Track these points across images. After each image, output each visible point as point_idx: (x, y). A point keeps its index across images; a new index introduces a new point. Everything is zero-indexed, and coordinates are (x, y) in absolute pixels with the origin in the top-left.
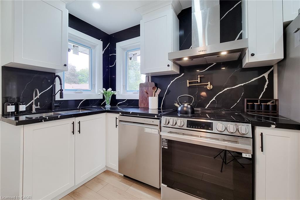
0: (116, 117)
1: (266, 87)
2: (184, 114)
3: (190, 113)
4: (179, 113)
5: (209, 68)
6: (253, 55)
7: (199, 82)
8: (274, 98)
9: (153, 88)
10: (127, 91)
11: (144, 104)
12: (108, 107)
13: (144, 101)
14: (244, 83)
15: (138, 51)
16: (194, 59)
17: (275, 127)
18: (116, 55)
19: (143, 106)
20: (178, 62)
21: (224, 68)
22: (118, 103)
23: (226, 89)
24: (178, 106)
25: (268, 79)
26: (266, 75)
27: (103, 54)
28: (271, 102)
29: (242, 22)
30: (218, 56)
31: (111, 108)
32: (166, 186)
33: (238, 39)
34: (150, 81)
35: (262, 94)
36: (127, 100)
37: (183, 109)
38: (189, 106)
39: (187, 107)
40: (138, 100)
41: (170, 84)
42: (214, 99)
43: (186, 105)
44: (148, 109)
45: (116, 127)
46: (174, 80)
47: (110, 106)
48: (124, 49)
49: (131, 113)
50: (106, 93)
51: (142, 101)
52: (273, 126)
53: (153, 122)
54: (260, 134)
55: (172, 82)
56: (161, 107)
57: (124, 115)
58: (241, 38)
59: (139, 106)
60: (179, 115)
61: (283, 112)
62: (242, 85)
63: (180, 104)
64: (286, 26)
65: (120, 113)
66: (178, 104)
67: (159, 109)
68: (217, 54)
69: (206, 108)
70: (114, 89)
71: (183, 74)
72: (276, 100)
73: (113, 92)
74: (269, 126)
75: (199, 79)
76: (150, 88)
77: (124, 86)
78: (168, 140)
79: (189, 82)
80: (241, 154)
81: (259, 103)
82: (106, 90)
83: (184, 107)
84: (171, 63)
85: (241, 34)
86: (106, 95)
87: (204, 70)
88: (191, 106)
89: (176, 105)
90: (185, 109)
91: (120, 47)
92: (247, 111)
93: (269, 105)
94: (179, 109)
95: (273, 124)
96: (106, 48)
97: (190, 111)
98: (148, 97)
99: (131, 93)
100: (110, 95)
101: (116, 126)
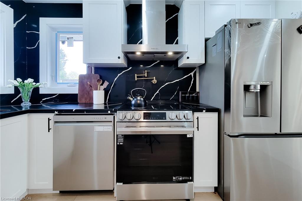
0: (49, 118)
1: (192, 83)
2: (138, 107)
3: (143, 106)
4: (133, 106)
5: (154, 64)
6: (188, 58)
7: (146, 76)
8: (197, 91)
9: (98, 81)
10: (58, 83)
11: (86, 99)
12: (26, 104)
13: (86, 96)
14: (179, 80)
15: (78, 35)
16: (145, 55)
17: (206, 112)
18: (39, 34)
19: (83, 101)
20: (130, 55)
21: (162, 66)
22: (43, 100)
23: (167, 84)
24: (132, 99)
25: (193, 77)
26: (192, 74)
27: (14, 28)
28: (195, 94)
29: (178, 30)
30: (165, 55)
31: (31, 107)
32: (122, 184)
33: (175, 44)
34: (93, 73)
35: (190, 88)
36: (59, 94)
37: (137, 102)
38: (142, 99)
39: (140, 100)
40: (77, 94)
41: (117, 77)
42: (158, 92)
43: (139, 98)
44: (91, 104)
45: (49, 131)
46: (121, 74)
47: (30, 104)
48: (53, 29)
49: (74, 111)
50: (24, 86)
51: (82, 96)
52: (204, 111)
53: (105, 118)
54: (197, 118)
55: (119, 75)
56: (107, 102)
57: (62, 113)
58: (177, 43)
59: (79, 101)
60: (133, 109)
61: (203, 101)
62: (178, 80)
63: (134, 98)
64: (206, 40)
65: (56, 113)
66: (132, 97)
67: (105, 104)
68: (165, 53)
69: (151, 100)
70: (37, 80)
71: (130, 68)
72: (198, 92)
73: (34, 83)
74: (202, 111)
75: (146, 73)
76: (93, 80)
77: (52, 76)
78: (124, 135)
79: (137, 76)
80: (186, 135)
81: (188, 95)
82: (23, 81)
83: (137, 100)
84: (122, 55)
85: (177, 40)
86: (23, 88)
87: (150, 66)
88: (143, 98)
89: (130, 98)
90: (139, 102)
91: (47, 24)
92: (182, 101)
93: (194, 96)
94: (133, 102)
95: (204, 110)
96: (20, 21)
97: (143, 103)
98: (91, 90)
99: (65, 86)
100: (31, 88)
101: (49, 129)
